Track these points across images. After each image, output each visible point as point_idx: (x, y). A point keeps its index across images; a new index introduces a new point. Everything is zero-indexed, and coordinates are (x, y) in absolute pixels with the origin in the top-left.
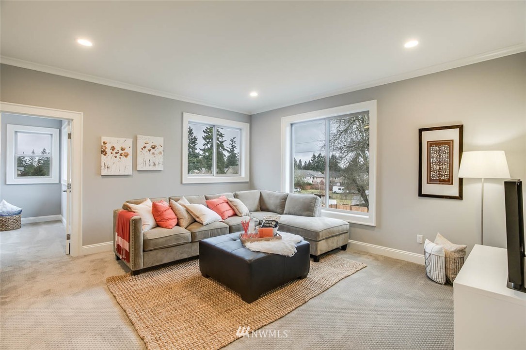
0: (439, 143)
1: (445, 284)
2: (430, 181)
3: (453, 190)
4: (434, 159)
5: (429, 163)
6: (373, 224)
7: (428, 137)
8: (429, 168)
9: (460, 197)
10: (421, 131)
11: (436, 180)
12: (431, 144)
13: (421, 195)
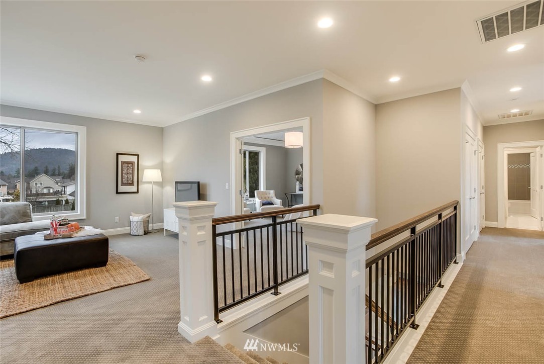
0: (128, 163)
1: (145, 234)
2: (123, 184)
3: (134, 189)
4: (125, 171)
5: (122, 173)
6: (85, 217)
7: (121, 158)
8: (122, 176)
9: (137, 192)
10: (118, 154)
11: (125, 184)
12: (123, 163)
13: (117, 193)
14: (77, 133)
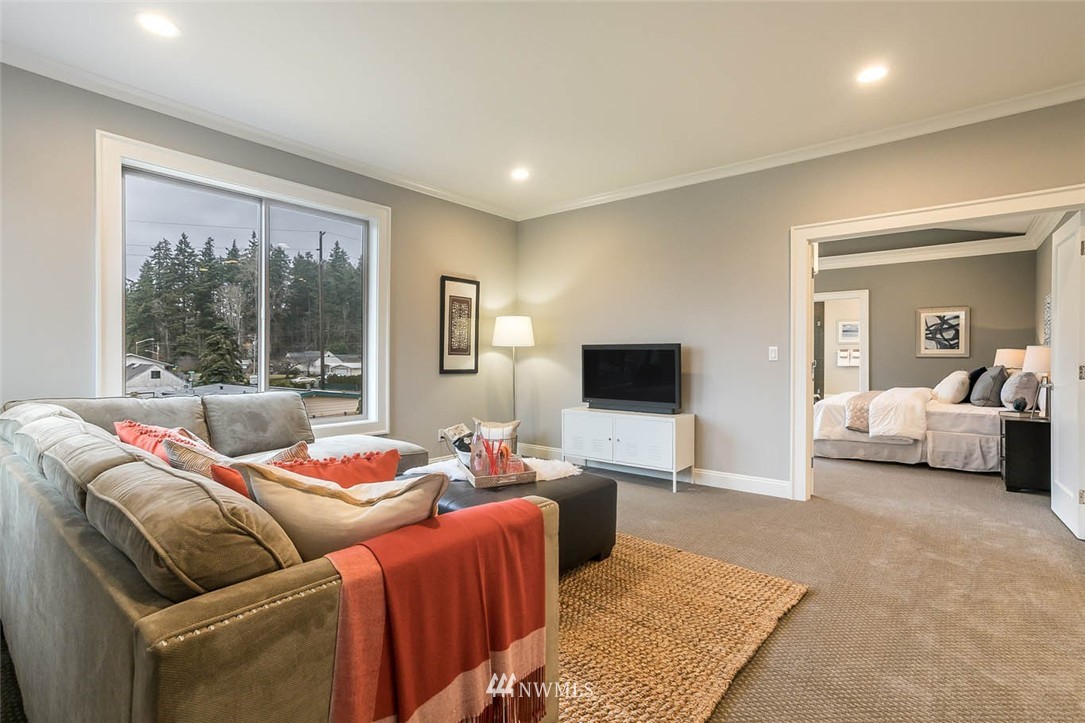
0: (460, 301)
4: (456, 320)
5: (450, 325)
6: (387, 430)
8: (450, 331)
11: (454, 350)
12: (454, 299)
13: (443, 371)
14: (367, 223)
